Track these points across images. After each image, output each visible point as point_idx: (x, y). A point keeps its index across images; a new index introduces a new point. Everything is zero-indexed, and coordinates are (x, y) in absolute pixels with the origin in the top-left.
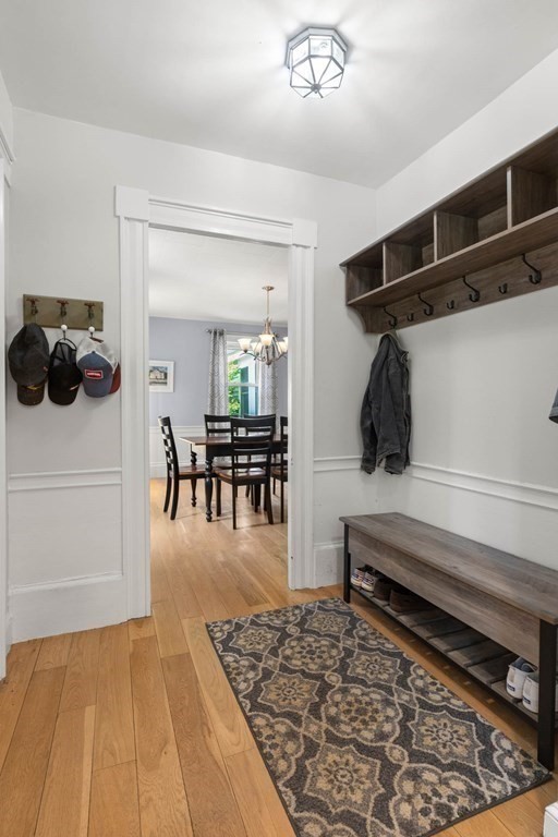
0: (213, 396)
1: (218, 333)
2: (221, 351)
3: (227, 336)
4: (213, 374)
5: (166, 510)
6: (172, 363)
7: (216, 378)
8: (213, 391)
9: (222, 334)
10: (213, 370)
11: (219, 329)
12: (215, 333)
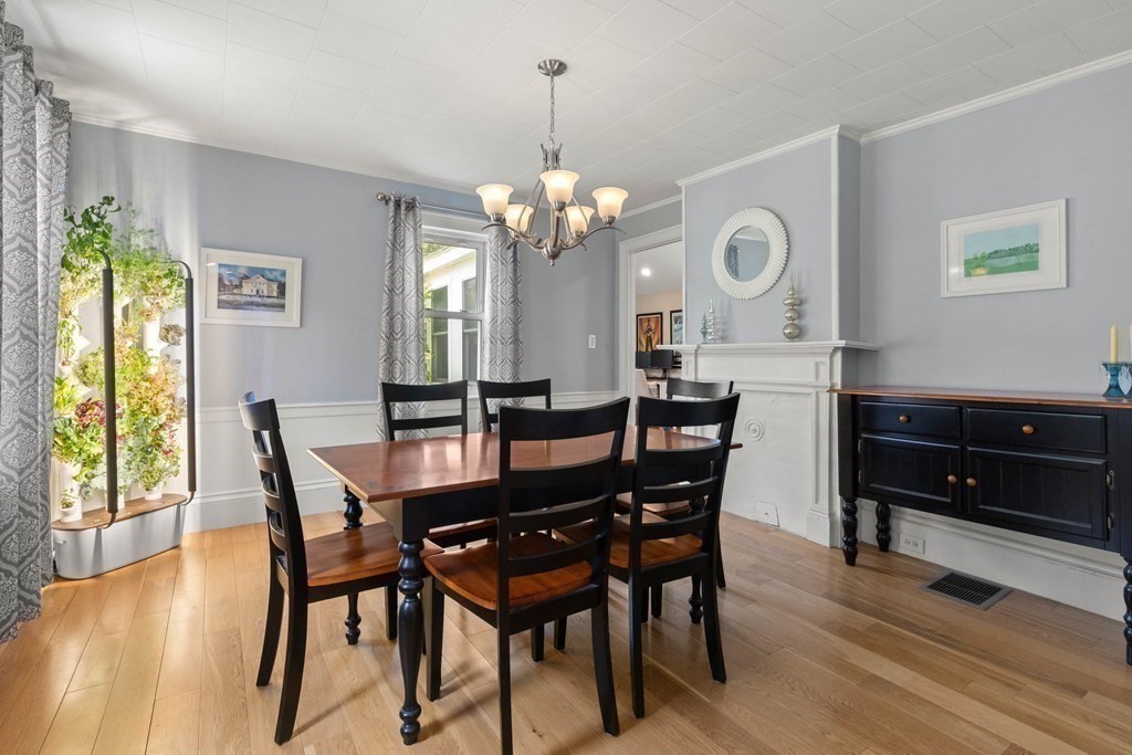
0: (391, 336)
1: (403, 206)
2: (410, 243)
3: (422, 214)
4: (391, 290)
5: (263, 679)
6: (299, 262)
7: (397, 299)
8: (391, 326)
9: (411, 206)
10: (392, 281)
11: (407, 196)
12: (398, 204)
